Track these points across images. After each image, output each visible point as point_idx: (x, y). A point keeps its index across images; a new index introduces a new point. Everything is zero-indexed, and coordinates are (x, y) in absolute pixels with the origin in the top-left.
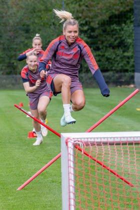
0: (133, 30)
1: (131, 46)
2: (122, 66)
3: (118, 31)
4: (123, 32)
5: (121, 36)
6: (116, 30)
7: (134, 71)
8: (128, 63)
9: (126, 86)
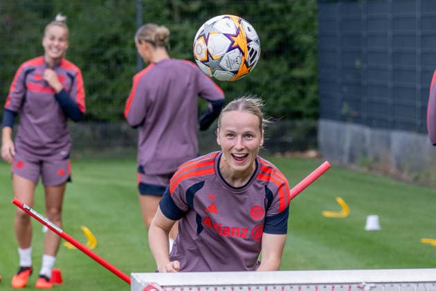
0: (315, 11)
1: (310, 54)
2: (286, 104)
3: (278, 13)
4: (288, 17)
5: (283, 26)
6: (272, 10)
7: (316, 116)
8: (303, 94)
9: (298, 154)
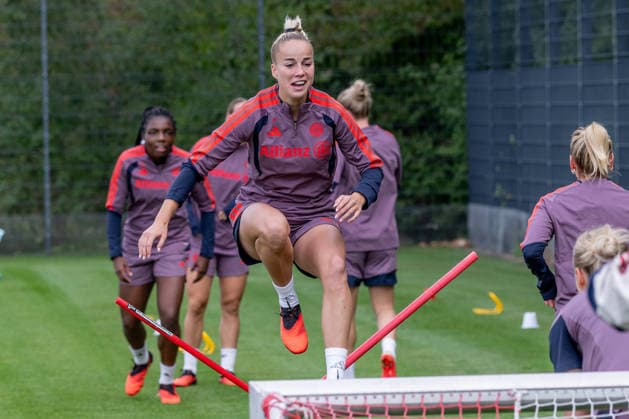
0: (463, 81)
1: (457, 129)
2: (430, 186)
3: (420, 83)
4: (432, 88)
5: (427, 97)
6: (413, 80)
7: (466, 200)
8: (450, 175)
9: (445, 243)
